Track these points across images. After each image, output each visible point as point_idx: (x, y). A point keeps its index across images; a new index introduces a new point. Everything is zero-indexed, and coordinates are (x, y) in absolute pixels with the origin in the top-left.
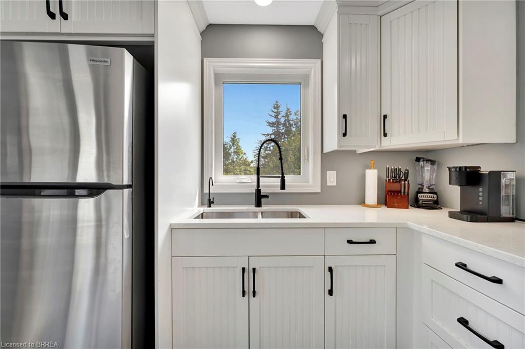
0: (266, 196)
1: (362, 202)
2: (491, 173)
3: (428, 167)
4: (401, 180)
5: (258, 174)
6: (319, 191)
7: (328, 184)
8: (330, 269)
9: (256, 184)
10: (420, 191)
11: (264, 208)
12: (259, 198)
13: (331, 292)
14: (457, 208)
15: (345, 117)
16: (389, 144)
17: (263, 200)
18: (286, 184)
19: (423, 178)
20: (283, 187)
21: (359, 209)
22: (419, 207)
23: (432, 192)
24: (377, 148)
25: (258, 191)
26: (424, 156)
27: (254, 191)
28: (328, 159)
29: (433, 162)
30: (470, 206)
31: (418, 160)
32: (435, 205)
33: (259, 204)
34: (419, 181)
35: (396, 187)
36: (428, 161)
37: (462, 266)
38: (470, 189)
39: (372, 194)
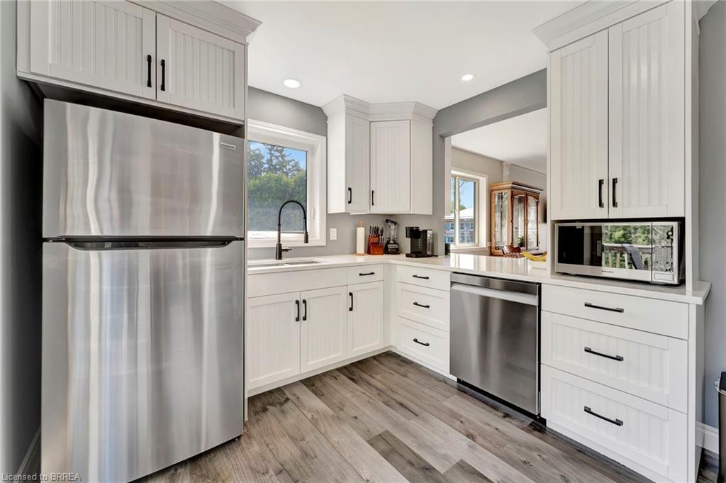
0: (287, 250)
1: (354, 252)
2: (424, 230)
3: (393, 226)
4: (379, 235)
5: (279, 230)
6: (325, 244)
7: (331, 239)
8: (351, 294)
9: (277, 239)
10: (388, 243)
11: (284, 260)
12: (280, 252)
13: (351, 309)
14: (409, 252)
15: (350, 189)
16: (375, 210)
17: (283, 253)
18: (309, 239)
19: (390, 234)
20: (307, 241)
21: (353, 256)
22: (388, 253)
23: (395, 243)
24: (368, 213)
25: (280, 245)
26: (390, 219)
27: (275, 246)
28: (331, 219)
29: (395, 224)
30: (415, 250)
31: (387, 221)
32: (397, 251)
33: (280, 257)
34: (388, 236)
35: (376, 240)
36: (392, 222)
37: (415, 276)
38: (415, 240)
39: (361, 247)
